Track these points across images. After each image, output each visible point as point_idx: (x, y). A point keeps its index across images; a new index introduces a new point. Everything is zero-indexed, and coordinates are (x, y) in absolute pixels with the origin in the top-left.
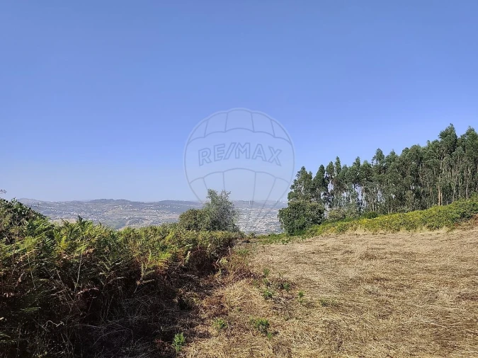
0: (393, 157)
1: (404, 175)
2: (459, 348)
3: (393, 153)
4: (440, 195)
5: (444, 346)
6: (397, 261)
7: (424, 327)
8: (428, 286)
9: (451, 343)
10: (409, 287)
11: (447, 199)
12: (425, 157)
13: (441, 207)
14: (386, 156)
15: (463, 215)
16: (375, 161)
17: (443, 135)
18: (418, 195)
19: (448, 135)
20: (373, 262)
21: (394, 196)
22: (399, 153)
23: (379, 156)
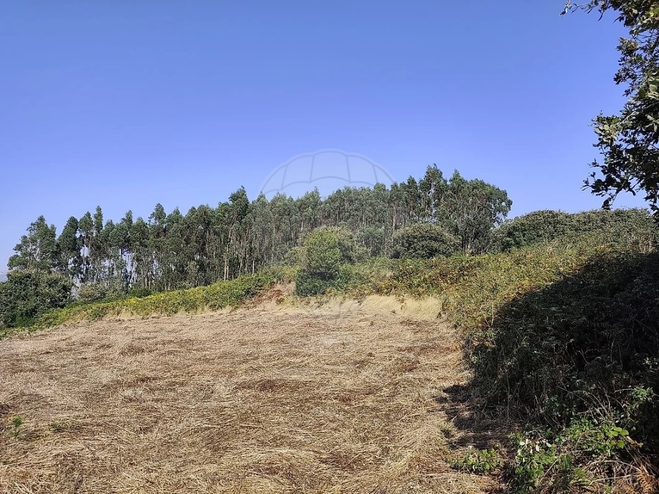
0: (176, 217)
1: (187, 242)
2: (231, 448)
3: (177, 212)
4: (226, 269)
5: (216, 450)
6: (170, 353)
7: (195, 432)
8: (205, 379)
9: (225, 444)
10: (182, 384)
11: (233, 274)
12: (213, 221)
13: (226, 283)
14: (167, 215)
15: (248, 292)
16: (153, 221)
17: (234, 198)
18: (202, 267)
19: (239, 197)
20: (139, 357)
21: (173, 268)
22: (184, 213)
23: (159, 213)
